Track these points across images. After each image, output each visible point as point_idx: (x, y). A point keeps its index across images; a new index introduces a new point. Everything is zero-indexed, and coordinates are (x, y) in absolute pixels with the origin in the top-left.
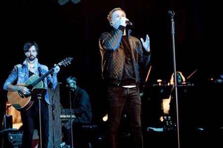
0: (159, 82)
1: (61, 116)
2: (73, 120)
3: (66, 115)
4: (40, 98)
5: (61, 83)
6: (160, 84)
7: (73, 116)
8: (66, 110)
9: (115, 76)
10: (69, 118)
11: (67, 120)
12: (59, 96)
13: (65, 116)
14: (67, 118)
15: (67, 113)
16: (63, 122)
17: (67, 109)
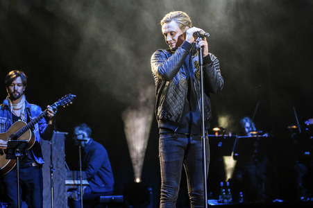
0: (216, 131)
1: (67, 182)
2: (85, 187)
3: (74, 180)
4: (19, 155)
5: (67, 133)
6: (217, 134)
7: (85, 182)
8: (73, 173)
9: (171, 116)
10: (78, 185)
11: (76, 187)
12: (64, 153)
13: (72, 182)
14: (75, 185)
15: (75, 177)
16: (69, 190)
17: (75, 172)
